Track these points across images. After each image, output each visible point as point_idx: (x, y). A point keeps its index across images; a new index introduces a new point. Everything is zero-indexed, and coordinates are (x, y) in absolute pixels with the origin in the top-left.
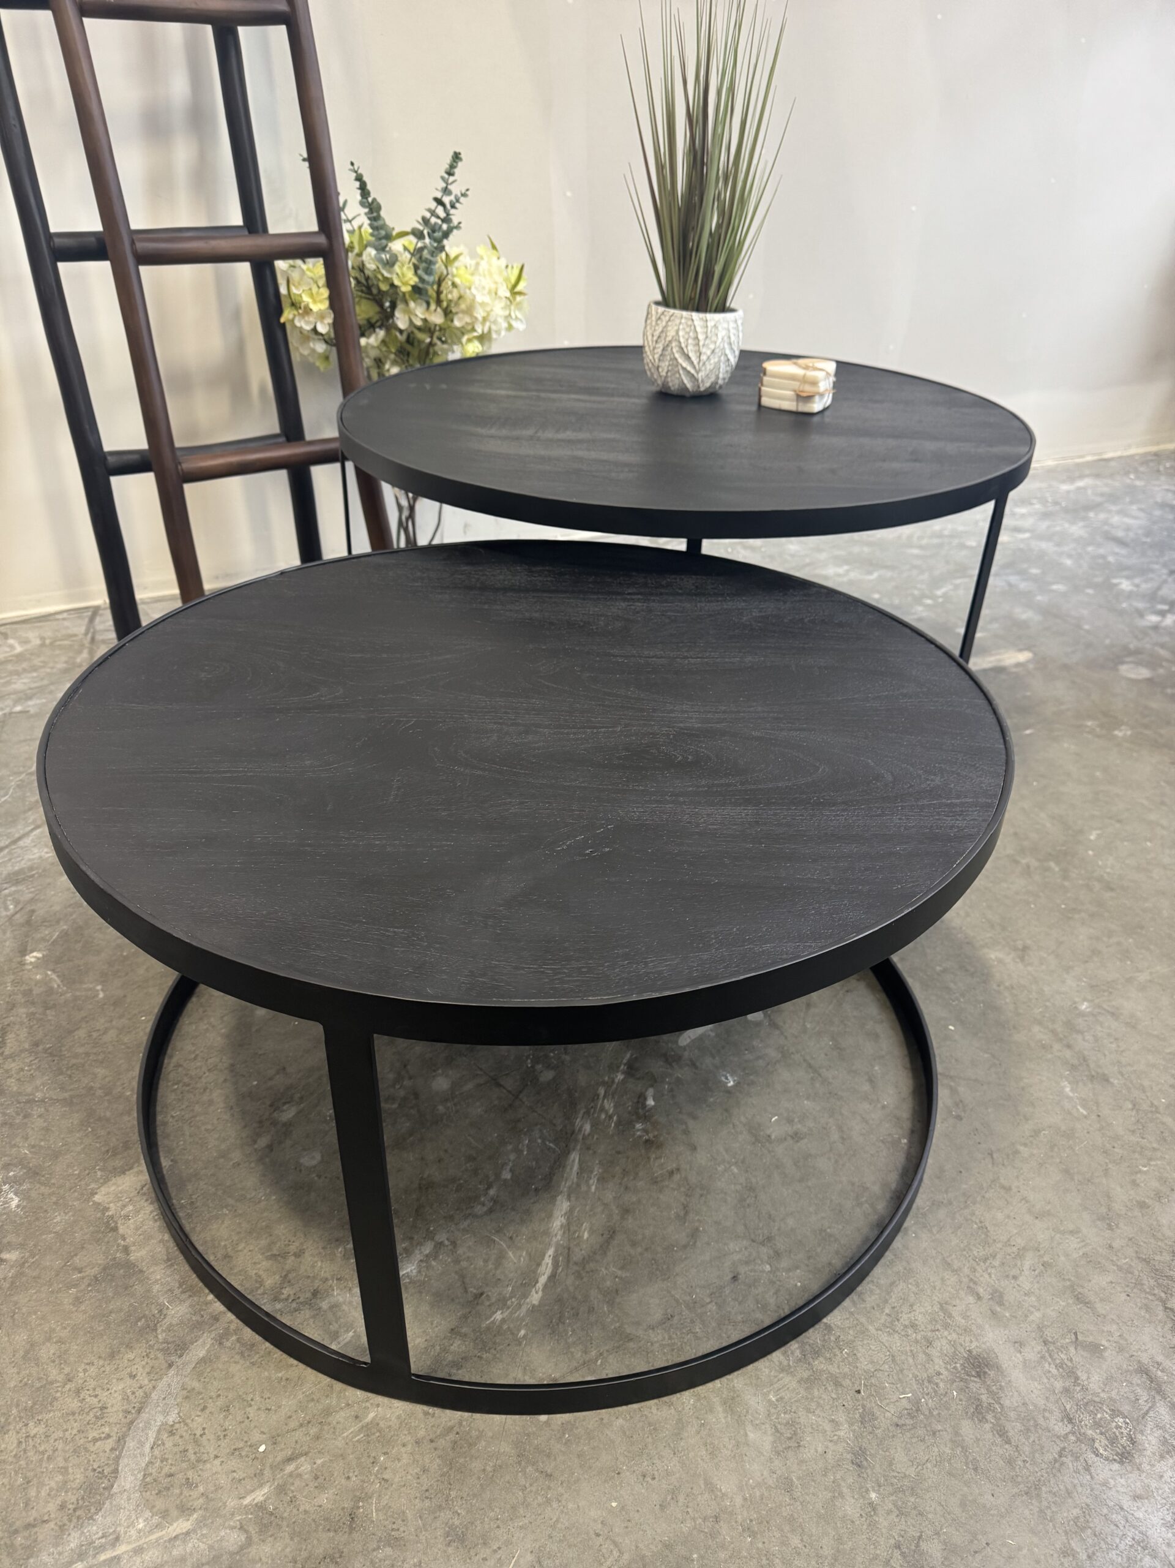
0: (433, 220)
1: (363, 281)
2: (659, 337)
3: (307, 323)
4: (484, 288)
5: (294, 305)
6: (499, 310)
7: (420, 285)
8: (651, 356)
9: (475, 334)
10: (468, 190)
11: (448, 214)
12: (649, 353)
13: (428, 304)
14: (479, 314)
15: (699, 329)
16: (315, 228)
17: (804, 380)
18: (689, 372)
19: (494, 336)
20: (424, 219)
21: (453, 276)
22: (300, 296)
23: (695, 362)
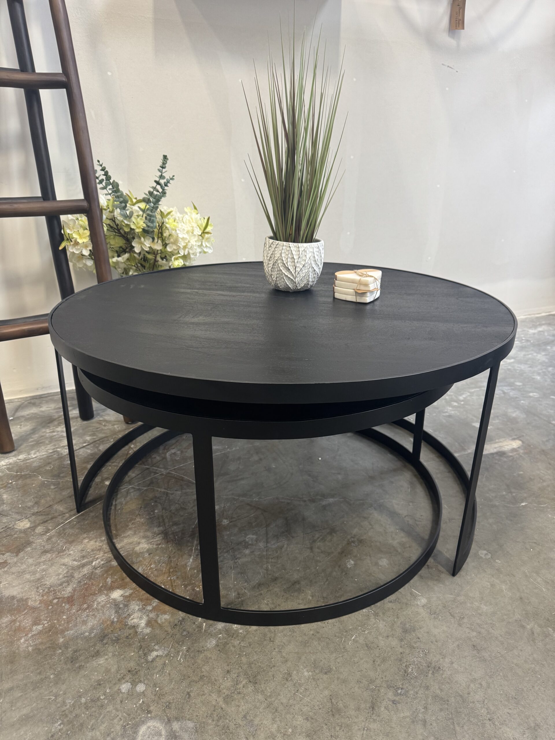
0: (155, 193)
1: (115, 227)
2: (271, 257)
3: (77, 250)
4: (184, 229)
5: (69, 240)
6: (194, 241)
7: (146, 229)
8: (267, 268)
9: (179, 255)
10: (174, 176)
11: (163, 190)
12: (265, 267)
13: (153, 239)
14: (182, 244)
15: (294, 253)
16: (81, 196)
17: (360, 283)
18: (289, 278)
19: (192, 256)
20: (149, 192)
21: (167, 223)
22: (72, 234)
23: (293, 273)
